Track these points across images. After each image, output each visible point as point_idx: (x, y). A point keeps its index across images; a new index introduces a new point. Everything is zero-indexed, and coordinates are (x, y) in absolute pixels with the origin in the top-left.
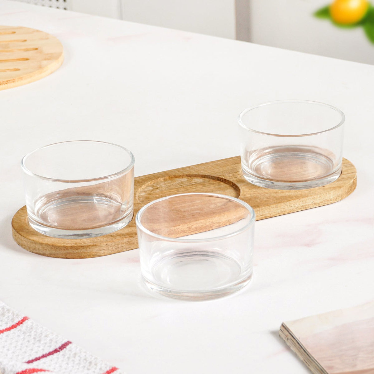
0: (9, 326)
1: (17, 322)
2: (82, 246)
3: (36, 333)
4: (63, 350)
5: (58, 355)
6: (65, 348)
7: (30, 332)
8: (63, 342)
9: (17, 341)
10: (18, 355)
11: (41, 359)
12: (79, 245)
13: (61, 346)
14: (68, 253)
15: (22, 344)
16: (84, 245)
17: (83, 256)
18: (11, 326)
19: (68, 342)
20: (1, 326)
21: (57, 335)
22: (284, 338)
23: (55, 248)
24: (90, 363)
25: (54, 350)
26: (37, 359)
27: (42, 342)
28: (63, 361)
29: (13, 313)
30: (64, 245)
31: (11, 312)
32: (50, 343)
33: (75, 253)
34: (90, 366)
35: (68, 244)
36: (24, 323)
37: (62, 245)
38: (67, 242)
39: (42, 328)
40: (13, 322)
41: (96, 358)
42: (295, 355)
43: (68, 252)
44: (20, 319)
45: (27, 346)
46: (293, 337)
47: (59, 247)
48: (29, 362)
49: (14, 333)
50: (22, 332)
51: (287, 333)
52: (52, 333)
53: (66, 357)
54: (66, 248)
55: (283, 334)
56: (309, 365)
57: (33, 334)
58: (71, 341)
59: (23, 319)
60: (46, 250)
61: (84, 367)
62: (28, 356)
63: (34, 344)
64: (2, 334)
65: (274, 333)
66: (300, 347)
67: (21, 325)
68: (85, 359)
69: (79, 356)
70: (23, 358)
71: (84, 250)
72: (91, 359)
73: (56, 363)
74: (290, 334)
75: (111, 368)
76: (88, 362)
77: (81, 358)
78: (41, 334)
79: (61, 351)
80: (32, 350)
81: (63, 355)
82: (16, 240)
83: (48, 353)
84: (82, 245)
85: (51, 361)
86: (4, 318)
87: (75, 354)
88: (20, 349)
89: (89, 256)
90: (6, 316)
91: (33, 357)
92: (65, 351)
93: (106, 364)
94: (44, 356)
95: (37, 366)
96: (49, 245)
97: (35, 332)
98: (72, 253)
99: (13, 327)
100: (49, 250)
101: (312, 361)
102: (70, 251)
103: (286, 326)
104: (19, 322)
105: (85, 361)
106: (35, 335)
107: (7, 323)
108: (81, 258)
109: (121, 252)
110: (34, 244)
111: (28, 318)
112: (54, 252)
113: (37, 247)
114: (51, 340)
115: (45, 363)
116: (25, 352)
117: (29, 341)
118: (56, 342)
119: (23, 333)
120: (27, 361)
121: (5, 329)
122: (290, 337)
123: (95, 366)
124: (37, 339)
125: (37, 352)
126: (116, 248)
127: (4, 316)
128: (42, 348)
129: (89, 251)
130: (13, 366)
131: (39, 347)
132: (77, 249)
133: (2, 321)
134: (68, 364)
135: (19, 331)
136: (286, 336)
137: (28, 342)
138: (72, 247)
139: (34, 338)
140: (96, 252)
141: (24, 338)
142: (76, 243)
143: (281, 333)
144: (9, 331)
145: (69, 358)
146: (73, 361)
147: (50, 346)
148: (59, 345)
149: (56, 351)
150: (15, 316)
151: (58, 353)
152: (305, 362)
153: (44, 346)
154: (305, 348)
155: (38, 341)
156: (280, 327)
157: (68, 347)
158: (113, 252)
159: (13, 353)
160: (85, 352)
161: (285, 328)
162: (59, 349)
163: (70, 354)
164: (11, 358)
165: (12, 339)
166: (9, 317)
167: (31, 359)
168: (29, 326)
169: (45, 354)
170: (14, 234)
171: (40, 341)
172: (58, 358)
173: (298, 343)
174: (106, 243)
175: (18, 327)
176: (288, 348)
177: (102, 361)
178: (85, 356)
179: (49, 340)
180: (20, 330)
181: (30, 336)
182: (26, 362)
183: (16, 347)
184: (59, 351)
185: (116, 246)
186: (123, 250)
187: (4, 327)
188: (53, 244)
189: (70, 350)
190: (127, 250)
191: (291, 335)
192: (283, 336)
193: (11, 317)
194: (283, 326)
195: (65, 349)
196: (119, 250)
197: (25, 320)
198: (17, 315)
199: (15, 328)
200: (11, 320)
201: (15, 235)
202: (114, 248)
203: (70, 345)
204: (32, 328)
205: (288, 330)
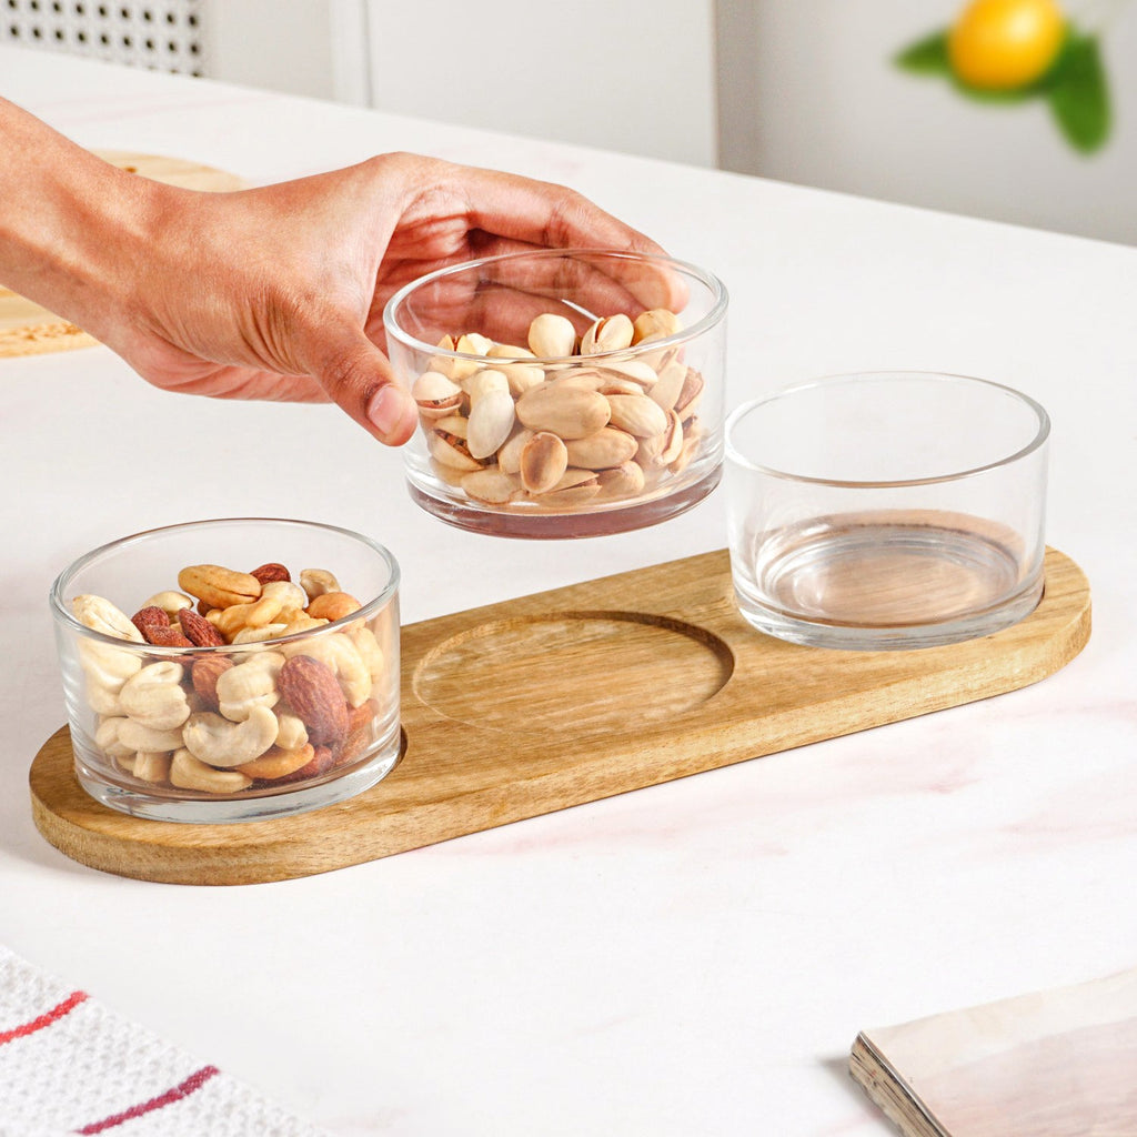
0: (26, 1019)
1: (53, 1009)
2: (252, 846)
3: (108, 1042)
4: (192, 1094)
5: (178, 1108)
6: (198, 1086)
7: (93, 1039)
8: (193, 1071)
9: (51, 1067)
10: (56, 1110)
11: (127, 1123)
12: (242, 842)
13: (185, 1080)
14: (208, 868)
15: (66, 1076)
16: (258, 841)
17: (254, 876)
18: (33, 1021)
19: (208, 1069)
20: (3, 1019)
21: (173, 1049)
22: (864, 1082)
23: (169, 854)
24: (276, 1133)
25: (165, 1092)
26: (114, 1121)
27: (128, 1070)
28: (192, 1126)
29: (40, 982)
30: (195, 843)
31: (34, 979)
32: (152, 1072)
33: (231, 868)
35: (208, 839)
36: (73, 1011)
37: (191, 844)
38: (204, 835)
39: (129, 1025)
40: (39, 1008)
41: (293, 1119)
43: (210, 865)
44: (61, 998)
45: (82, 1083)
46: (892, 1077)
47: (180, 849)
48: (88, 1130)
49: (42, 1041)
50: (68, 1040)
51: (873, 1065)
52: (158, 1042)
53: (203, 1114)
54: (201, 852)
55: (860, 1068)
57: (100, 1043)
58: (217, 1065)
59: (72, 999)
60: (140, 859)
62: (86, 1111)
63: (103, 1075)
64: (5, 1044)
65: (835, 1065)
66: (913, 1108)
67: (64, 1017)
68: (260, 1122)
69: (242, 1113)
70: (71, 1119)
71: (257, 859)
72: (277, 1120)
73: (171, 1133)
74: (882, 1067)
76: (269, 1129)
77: (246, 1117)
78: (126, 1044)
79: (186, 1098)
80: (98, 1092)
81: (194, 1109)
82: (45, 832)
83: (145, 1102)
84: (250, 842)
85: (157, 1126)
86: (13, 995)
87: (230, 1106)
88: (62, 1092)
89: (273, 875)
90: (18, 991)
91: (101, 1116)
92: (198, 1098)
94: (134, 1113)
96: (149, 844)
97: (109, 1037)
98: (219, 869)
99: (41, 1023)
100: (148, 861)
102: (216, 861)
103: (870, 1042)
104: (58, 1007)
105: (259, 1128)
106: (108, 1048)
107: (20, 1012)
108: (249, 881)
109: (373, 858)
110: (101, 844)
111: (87, 997)
112: (164, 865)
113: (112, 851)
114: (156, 1063)
115: (136, 1134)
116: (77, 1101)
117: (87, 1067)
118: (172, 1070)
119: (71, 1042)
120: (82, 1127)
121: (14, 1029)
122: (881, 1076)
124: (113, 1061)
125: (112, 1101)
126: (356, 847)
127: (12, 991)
128: (127, 1087)
129: (272, 858)
131: (118, 1083)
132: (235, 856)
133: (5, 1005)
135: (57, 1034)
136: (872, 1074)
137: (84, 1070)
138: (219, 849)
139: (104, 1057)
140: (296, 864)
141: (73, 1058)
142: (233, 838)
143: (854, 1064)
144: (26, 1037)
145: (210, 1118)
146: (223, 1126)
147: (154, 1083)
148: (180, 1078)
149: (171, 1096)
150: (45, 990)
151: (178, 1102)
153: (136, 1082)
155: (116, 1065)
156: (853, 1047)
157: (207, 1085)
158: (348, 861)
160: (260, 1100)
161: (868, 1050)
162: (179, 1092)
163: (213, 1107)
164: (34, 1119)
165: (37, 1059)
166: (26, 993)
167: (94, 1120)
168: (87, 1022)
169: (138, 1107)
170: (39, 815)
171: (121, 1065)
172: (177, 1118)
173: (908, 1096)
174: (324, 835)
175: (57, 1025)
176: (877, 1111)
177: (311, 1126)
178: (261, 1111)
179: (150, 1063)
180: (61, 1033)
181: (91, 1049)
182: (78, 1131)
183: (48, 1084)
184: (180, 1097)
185: (357, 841)
186: (379, 855)
187: (11, 1024)
188: (160, 841)
189: (214, 1095)
190: (393, 852)
191: (886, 1070)
192: (860, 1074)
193: (33, 994)
194: (859, 1040)
195: (197, 1091)
196: (365, 853)
197: (78, 1002)
198: (51, 988)
199: (45, 1028)
200: (35, 1001)
201: (43, 818)
202: (350, 850)
203: (214, 1078)
204: (96, 1028)
205: (875, 1056)
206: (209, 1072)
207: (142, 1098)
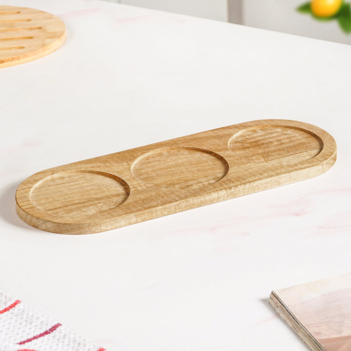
0: (2, 308)
1: (10, 305)
3: (27, 316)
4: (53, 332)
5: (49, 336)
6: (55, 330)
7: (22, 315)
8: (53, 325)
9: (9, 323)
10: (11, 337)
11: (33, 341)
13: (51, 328)
15: (14, 326)
18: (4, 309)
19: (58, 324)
21: (47, 318)
22: (274, 306)
24: (79, 344)
25: (45, 331)
26: (29, 340)
27: (33, 324)
28: (53, 342)
29: (6, 297)
31: (4, 296)
32: (41, 325)
34: (79, 347)
36: (16, 306)
39: (33, 311)
40: (6, 305)
41: (84, 340)
42: (285, 322)
44: (12, 302)
45: (19, 328)
46: (282, 305)
48: (21, 343)
49: (7, 316)
50: (15, 315)
51: (276, 301)
52: (43, 316)
53: (56, 338)
55: (272, 301)
56: (297, 331)
57: (25, 316)
58: (61, 323)
59: (16, 302)
61: (73, 348)
62: (20, 337)
63: (26, 326)
65: (264, 301)
66: (289, 314)
67: (13, 308)
68: (74, 341)
69: (69, 338)
70: (15, 340)
72: (80, 340)
73: (47, 344)
74: (280, 301)
75: (99, 349)
76: (77, 343)
77: (70, 339)
78: (33, 316)
79: (51, 333)
80: (24, 331)
81: (54, 337)
83: (39, 334)
85: (42, 342)
87: (65, 336)
88: (13, 331)
91: (25, 339)
92: (55, 333)
93: (94, 345)
94: (35, 338)
95: (29, 347)
97: (27, 314)
99: (6, 310)
101: (301, 328)
103: (276, 294)
104: (12, 305)
105: (74, 342)
106: (27, 317)
111: (20, 302)
114: (42, 322)
115: (36, 344)
116: (17, 334)
117: (21, 323)
118: (47, 324)
119: (15, 316)
120: (19, 342)
122: (279, 304)
123: (84, 347)
124: (29, 322)
125: (28, 334)
128: (33, 330)
130: (6, 347)
131: (30, 329)
134: (58, 345)
135: (11, 313)
136: (276, 303)
139: (26, 320)
141: (16, 321)
143: (270, 300)
144: (1, 314)
145: (59, 339)
146: (63, 342)
147: (41, 328)
149: (46, 333)
150: (7, 300)
151: (49, 334)
152: (293, 328)
153: (36, 328)
154: (293, 315)
155: (30, 323)
156: (270, 295)
157: (58, 329)
159: (6, 334)
160: (74, 334)
161: (275, 296)
162: (49, 331)
163: (60, 336)
164: (4, 340)
165: (5, 321)
166: (2, 300)
167: (23, 340)
168: (20, 309)
169: (37, 336)
171: (31, 323)
172: (48, 339)
173: (287, 311)
175: (11, 310)
176: (278, 315)
177: (90, 342)
179: (40, 322)
180: (13, 313)
181: (22, 318)
182: (18, 344)
183: (8, 329)
184: (49, 333)
189: (60, 332)
191: (281, 303)
192: (272, 303)
193: (4, 301)
194: (272, 293)
195: (55, 331)
197: (18, 303)
198: (9, 299)
199: (8, 311)
200: (4, 303)
203: (60, 327)
204: (23, 311)
205: (277, 298)
206: (58, 325)
207: (38, 333)
